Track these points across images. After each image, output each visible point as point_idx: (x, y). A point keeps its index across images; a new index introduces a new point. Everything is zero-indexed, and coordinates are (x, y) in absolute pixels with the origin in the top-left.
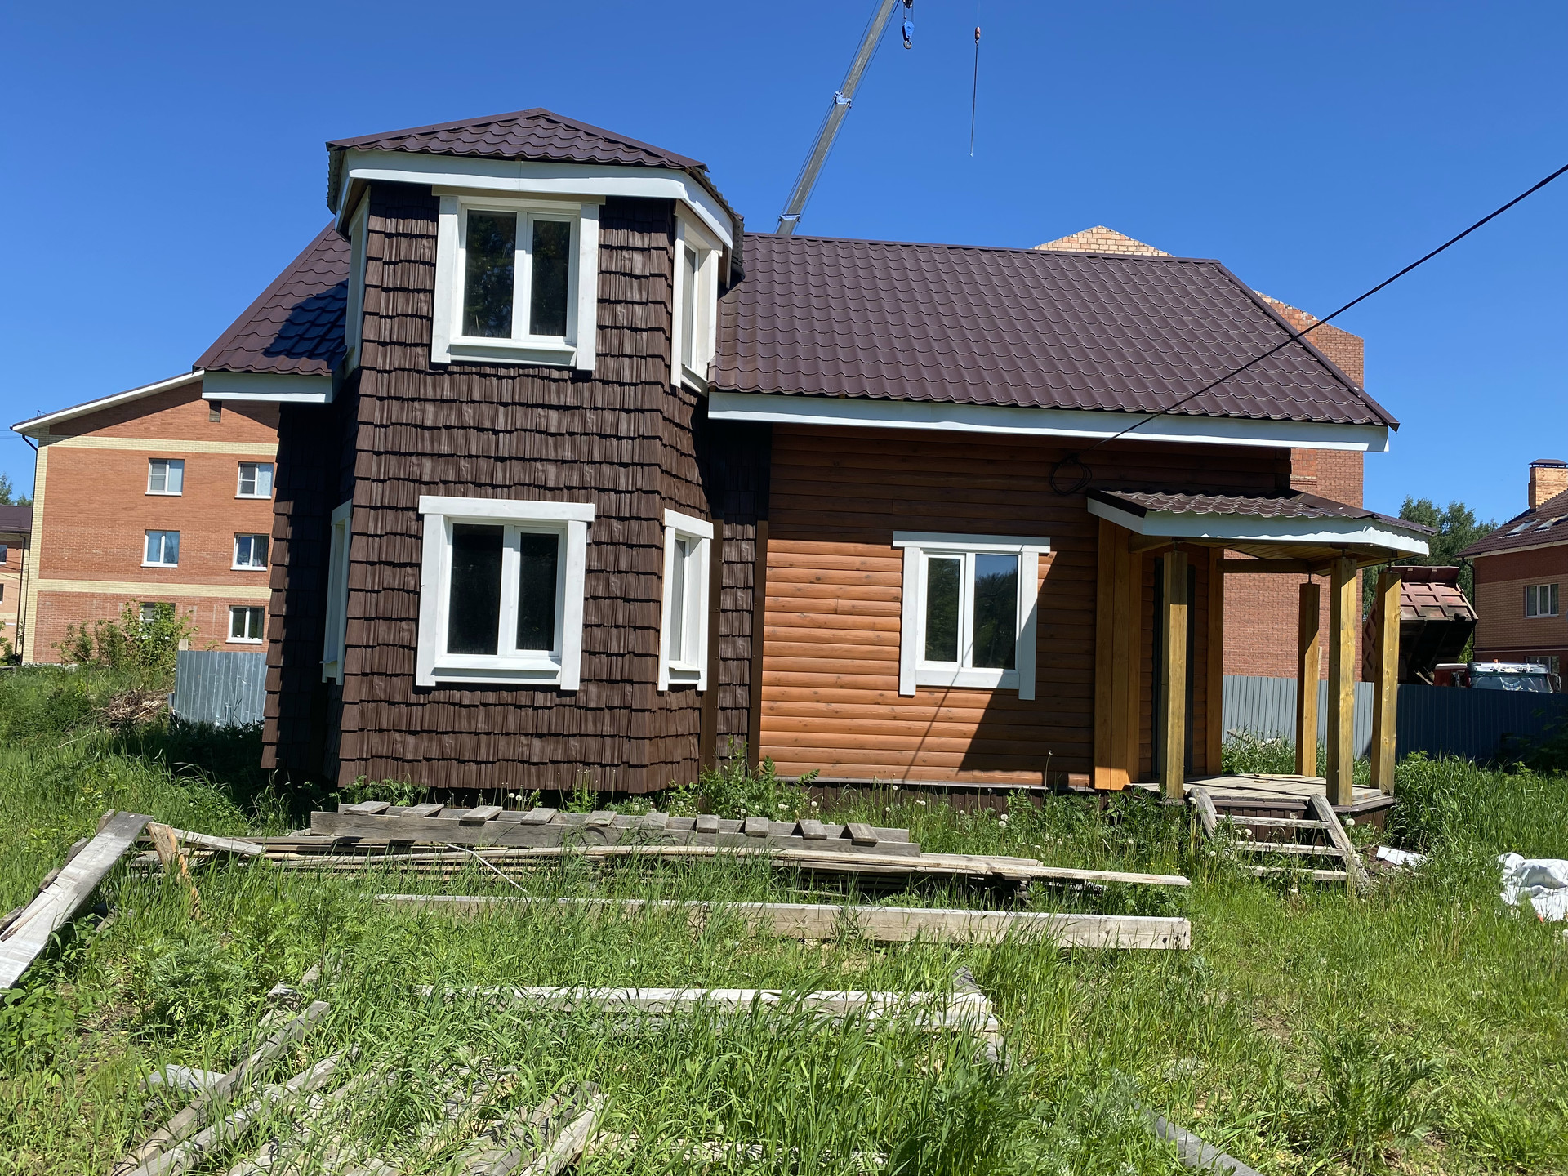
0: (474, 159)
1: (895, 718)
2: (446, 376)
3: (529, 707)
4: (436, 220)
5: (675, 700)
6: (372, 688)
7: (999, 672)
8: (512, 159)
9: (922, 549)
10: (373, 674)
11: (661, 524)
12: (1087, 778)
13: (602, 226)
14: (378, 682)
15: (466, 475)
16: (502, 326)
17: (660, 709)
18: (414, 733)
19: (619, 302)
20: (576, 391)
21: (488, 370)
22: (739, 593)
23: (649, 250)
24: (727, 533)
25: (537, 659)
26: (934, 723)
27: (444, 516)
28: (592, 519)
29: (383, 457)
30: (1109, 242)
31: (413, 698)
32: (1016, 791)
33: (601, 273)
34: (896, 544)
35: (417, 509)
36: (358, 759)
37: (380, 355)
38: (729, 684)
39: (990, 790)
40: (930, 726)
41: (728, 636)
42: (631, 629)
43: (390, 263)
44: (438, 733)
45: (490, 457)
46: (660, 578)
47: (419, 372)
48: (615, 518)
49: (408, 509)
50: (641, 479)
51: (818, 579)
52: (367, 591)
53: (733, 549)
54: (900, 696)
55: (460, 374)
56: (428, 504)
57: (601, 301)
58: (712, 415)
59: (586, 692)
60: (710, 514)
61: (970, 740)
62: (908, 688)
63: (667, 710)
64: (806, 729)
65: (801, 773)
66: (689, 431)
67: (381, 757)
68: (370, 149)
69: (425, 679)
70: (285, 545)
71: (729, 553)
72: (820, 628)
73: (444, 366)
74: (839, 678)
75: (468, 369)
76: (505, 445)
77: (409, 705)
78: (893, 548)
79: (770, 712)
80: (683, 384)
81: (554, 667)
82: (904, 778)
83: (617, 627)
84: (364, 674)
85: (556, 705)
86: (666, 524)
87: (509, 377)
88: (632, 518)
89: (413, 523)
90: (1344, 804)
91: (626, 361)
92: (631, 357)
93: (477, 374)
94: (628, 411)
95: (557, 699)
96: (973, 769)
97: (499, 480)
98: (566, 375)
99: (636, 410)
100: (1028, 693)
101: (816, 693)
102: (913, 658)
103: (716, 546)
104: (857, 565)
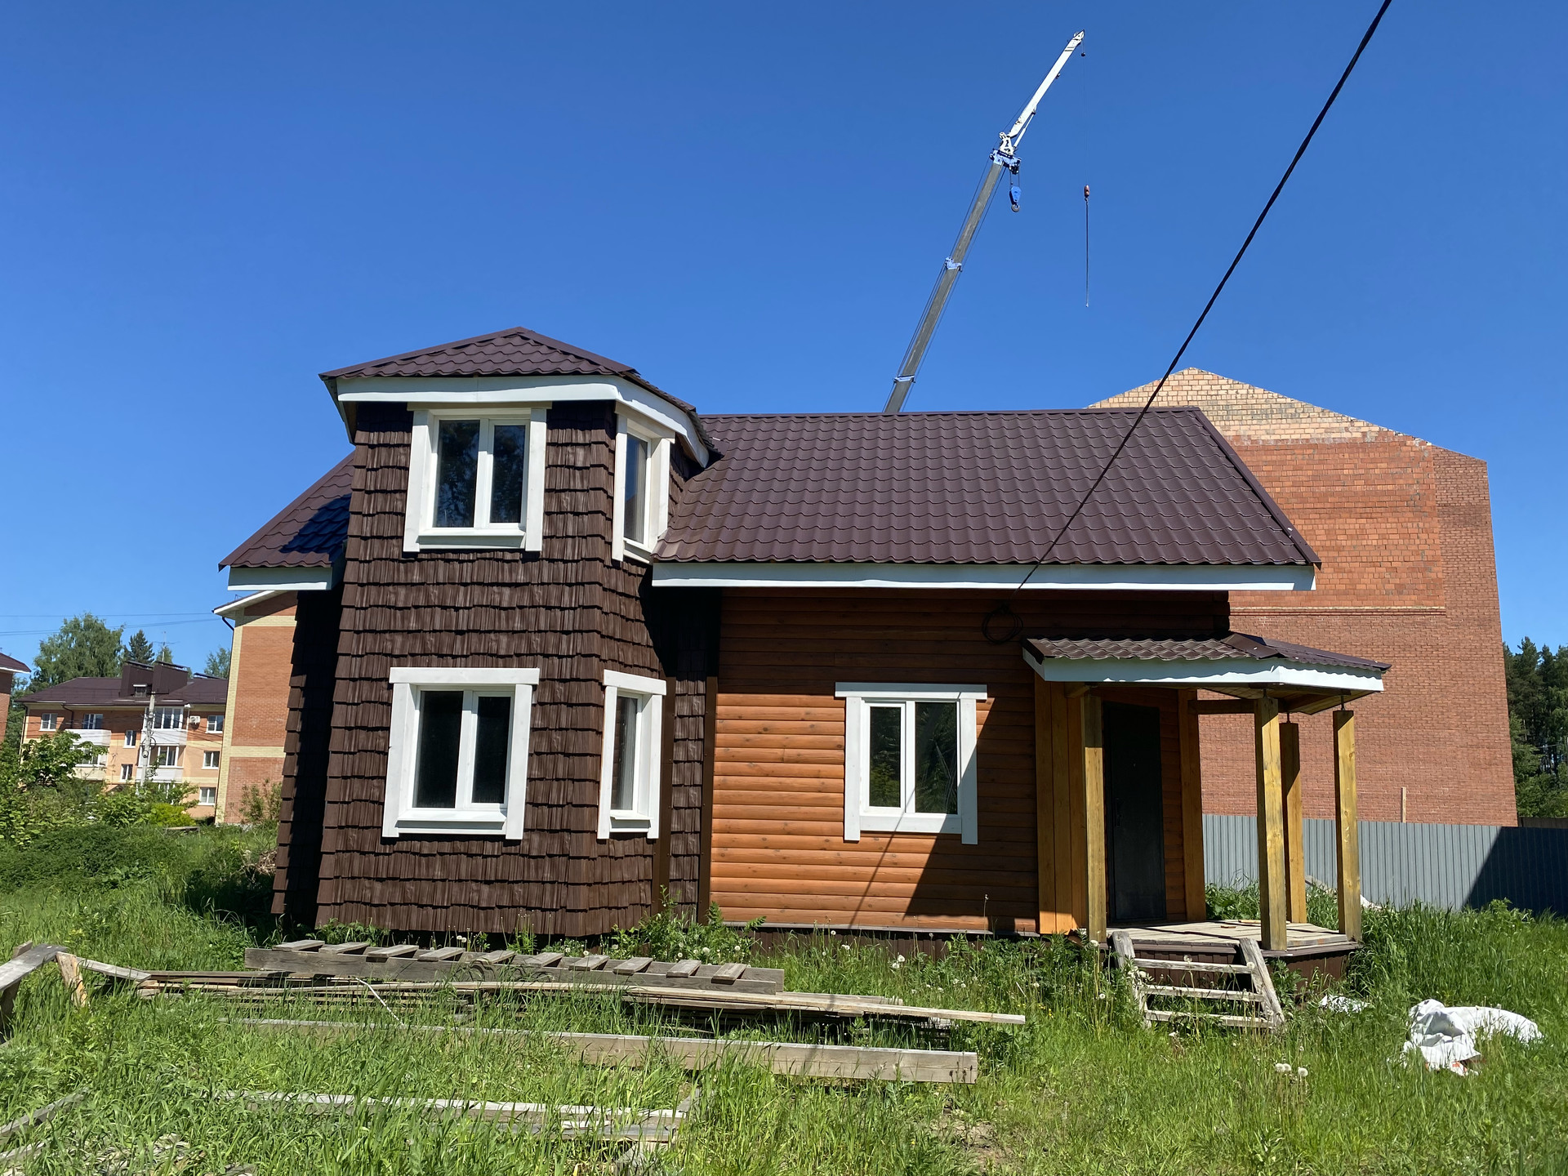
0: (438, 378)
1: (840, 864)
2: (416, 563)
3: (480, 855)
4: (410, 431)
5: (620, 848)
6: (346, 840)
7: (943, 816)
8: (470, 376)
9: (863, 698)
10: (348, 827)
11: (601, 684)
12: (1033, 923)
13: (549, 427)
14: (353, 834)
15: (431, 648)
16: (468, 519)
17: (602, 856)
18: (381, 880)
19: (564, 491)
20: (526, 570)
21: (451, 556)
22: (691, 745)
23: (589, 445)
24: (679, 689)
25: (488, 812)
26: (880, 869)
27: (411, 684)
28: (537, 682)
29: (362, 635)
30: (1201, 382)
31: (380, 848)
32: (955, 935)
33: (548, 467)
34: (838, 694)
35: (388, 679)
36: (334, 904)
37: (362, 548)
38: (681, 832)
39: (931, 935)
40: (876, 871)
41: (681, 785)
42: (570, 782)
43: (373, 469)
44: (401, 880)
45: (451, 631)
46: (600, 733)
47: (393, 560)
48: (558, 680)
49: (381, 680)
50: (580, 644)
51: (766, 730)
52: (345, 753)
53: (685, 704)
54: (845, 841)
55: (428, 560)
56: (398, 674)
57: (547, 491)
58: (655, 583)
59: (529, 841)
60: (663, 673)
61: (915, 885)
62: (853, 833)
63: (611, 857)
64: (755, 874)
65: (750, 919)
66: (637, 598)
67: (353, 902)
68: (355, 377)
69: (390, 830)
70: (298, 714)
71: (682, 707)
72: (767, 776)
73: (414, 554)
74: (786, 824)
75: (435, 556)
76: (463, 620)
77: (377, 855)
78: (836, 698)
79: (721, 858)
80: (626, 558)
81: (499, 818)
82: (851, 923)
83: (558, 780)
84: (341, 827)
85: (503, 854)
86: (605, 683)
87: (469, 561)
88: (572, 680)
89: (385, 691)
90: (1278, 949)
91: (570, 541)
92: (573, 537)
93: (442, 559)
94: (570, 585)
95: (504, 849)
96: (918, 914)
97: (457, 650)
98: (518, 556)
99: (577, 584)
100: (970, 837)
101: (764, 839)
102: (857, 803)
103: (668, 702)
104: (803, 716)
